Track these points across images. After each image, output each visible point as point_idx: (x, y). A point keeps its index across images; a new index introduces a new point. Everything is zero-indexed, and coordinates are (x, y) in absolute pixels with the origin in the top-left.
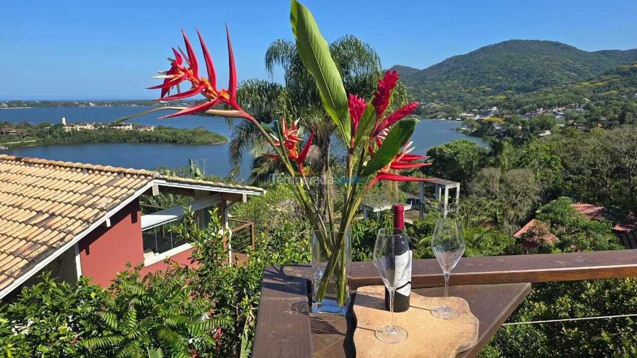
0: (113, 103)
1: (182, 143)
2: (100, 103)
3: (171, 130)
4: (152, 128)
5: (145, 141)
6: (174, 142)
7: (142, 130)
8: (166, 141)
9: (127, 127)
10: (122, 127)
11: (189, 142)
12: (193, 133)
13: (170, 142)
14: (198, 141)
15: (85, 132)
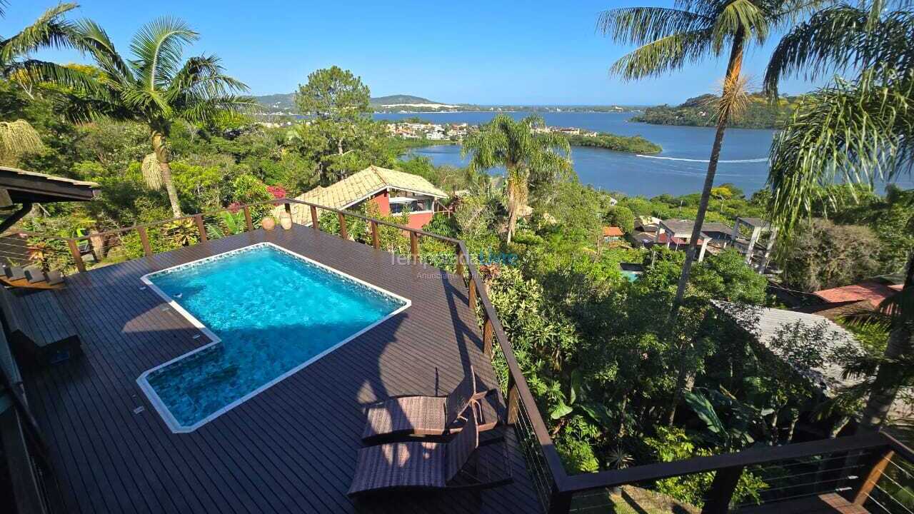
0: (575, 109)
1: (617, 150)
2: (564, 109)
3: (611, 137)
4: (595, 135)
5: (586, 145)
6: (610, 148)
7: (586, 135)
8: (603, 146)
9: (575, 132)
10: (571, 132)
11: (624, 150)
12: (629, 141)
13: (606, 148)
14: (631, 149)
15: (542, 134)
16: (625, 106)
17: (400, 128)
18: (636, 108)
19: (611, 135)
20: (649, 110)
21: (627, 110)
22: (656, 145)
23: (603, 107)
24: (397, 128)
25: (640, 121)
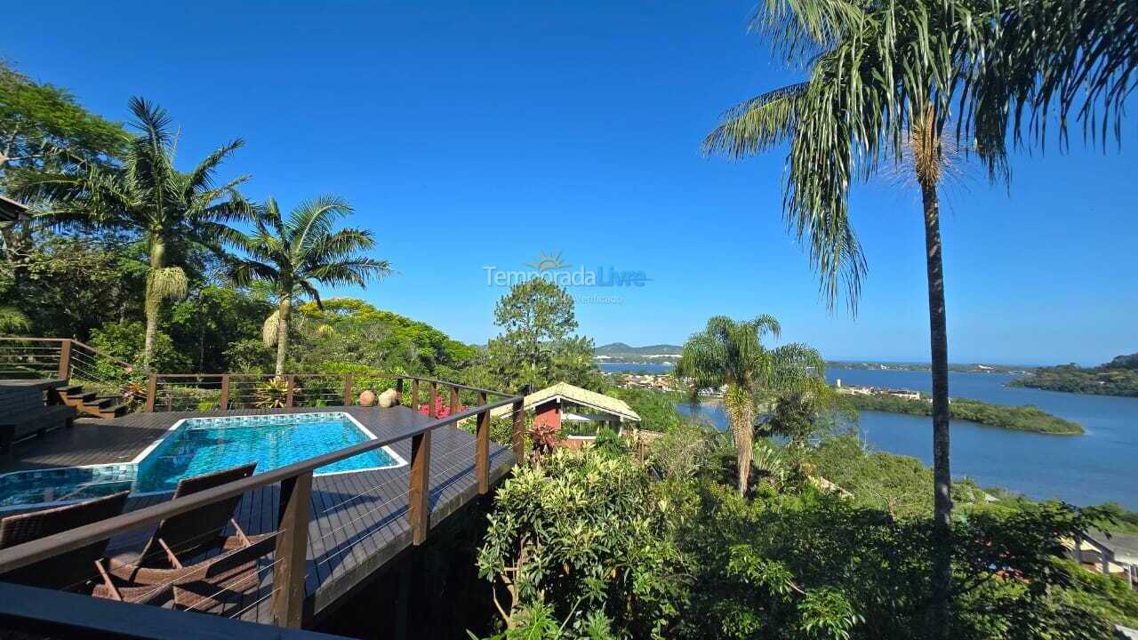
0: (910, 367)
1: (992, 424)
2: (893, 366)
6: (979, 421)
8: (964, 419)
9: (912, 396)
10: (906, 395)
11: (1004, 425)
12: (1013, 414)
13: (972, 420)
14: (1020, 424)
15: (860, 396)
16: (997, 366)
17: (660, 380)
18: (1017, 368)
19: (978, 403)
20: (1041, 371)
21: (1000, 370)
22: (1070, 420)
23: (956, 365)
24: (656, 379)
25: (1031, 386)
